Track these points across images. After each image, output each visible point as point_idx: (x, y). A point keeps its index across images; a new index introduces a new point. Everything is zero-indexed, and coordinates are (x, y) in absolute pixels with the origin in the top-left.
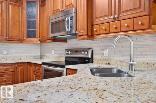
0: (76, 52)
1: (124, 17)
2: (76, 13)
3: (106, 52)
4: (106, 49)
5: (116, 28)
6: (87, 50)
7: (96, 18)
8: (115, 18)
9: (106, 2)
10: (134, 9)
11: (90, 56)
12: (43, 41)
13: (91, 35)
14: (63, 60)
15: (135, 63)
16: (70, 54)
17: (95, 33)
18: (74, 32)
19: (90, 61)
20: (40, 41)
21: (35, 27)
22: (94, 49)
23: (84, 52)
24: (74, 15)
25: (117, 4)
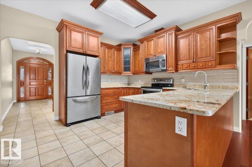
0: (161, 80)
1: (200, 61)
2: (166, 57)
3: (183, 80)
4: (183, 78)
5: (194, 67)
7: (180, 60)
8: (193, 61)
9: (188, 51)
10: (206, 57)
11: (171, 82)
12: (135, 73)
13: (177, 70)
14: (150, 85)
15: (208, 85)
16: (156, 82)
17: (179, 69)
18: (165, 68)
19: (172, 85)
20: (132, 73)
21: (129, 64)
22: (174, 78)
23: (168, 80)
24: (165, 58)
25: (195, 54)
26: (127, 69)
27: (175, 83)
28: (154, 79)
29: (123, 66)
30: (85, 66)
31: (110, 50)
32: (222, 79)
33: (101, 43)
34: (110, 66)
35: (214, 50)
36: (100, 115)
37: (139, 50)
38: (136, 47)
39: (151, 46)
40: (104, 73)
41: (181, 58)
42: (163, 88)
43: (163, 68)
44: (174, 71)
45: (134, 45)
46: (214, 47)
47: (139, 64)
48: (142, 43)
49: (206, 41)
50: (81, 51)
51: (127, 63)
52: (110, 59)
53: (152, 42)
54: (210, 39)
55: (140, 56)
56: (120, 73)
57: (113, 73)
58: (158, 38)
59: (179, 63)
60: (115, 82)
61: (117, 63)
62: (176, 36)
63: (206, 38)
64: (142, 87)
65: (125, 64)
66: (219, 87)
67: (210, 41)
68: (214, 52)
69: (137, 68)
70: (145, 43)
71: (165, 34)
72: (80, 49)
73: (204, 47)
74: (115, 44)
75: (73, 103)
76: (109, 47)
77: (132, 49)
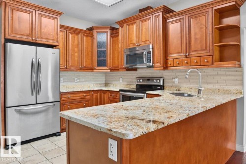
0: (148, 80)
1: (194, 55)
2: (152, 48)
3: (176, 80)
4: (176, 78)
5: (187, 63)
6: (159, 78)
7: (170, 54)
8: (186, 56)
9: (179, 42)
10: (201, 50)
11: (162, 84)
12: (113, 70)
13: (166, 67)
14: (133, 87)
15: (203, 89)
16: (142, 82)
17: (169, 65)
18: (151, 64)
19: (162, 88)
20: (110, 69)
21: (105, 56)
22: (165, 77)
23: (157, 80)
24: (151, 50)
25: (188, 45)
26: (102, 63)
27: (166, 84)
28: (139, 78)
29: (95, 59)
30: (34, 60)
31: (76, 37)
32: (224, 80)
33: (61, 26)
34: (76, 59)
35: (211, 42)
36: (59, 131)
37: (118, 36)
38: (114, 31)
39: (133, 31)
40: (66, 69)
41: (172, 51)
42: (147, 92)
43: (148, 64)
44: (162, 68)
45: (112, 29)
46: (211, 36)
47: (118, 57)
48: (122, 27)
49: (201, 28)
50: (29, 39)
51: (102, 54)
52: (76, 49)
53: (135, 25)
54: (205, 26)
55: (120, 46)
56: (92, 69)
57: (81, 69)
58: (142, 21)
59: (168, 58)
60: (85, 81)
61: (87, 54)
62: (165, 20)
63: (201, 24)
64: (120, 90)
65: (99, 57)
66: (219, 90)
67: (206, 28)
68: (211, 44)
69: (116, 62)
70: (126, 26)
71: (151, 16)
72: (27, 36)
73: (198, 36)
74: (84, 27)
75: (17, 115)
76: (75, 31)
77: (109, 34)
